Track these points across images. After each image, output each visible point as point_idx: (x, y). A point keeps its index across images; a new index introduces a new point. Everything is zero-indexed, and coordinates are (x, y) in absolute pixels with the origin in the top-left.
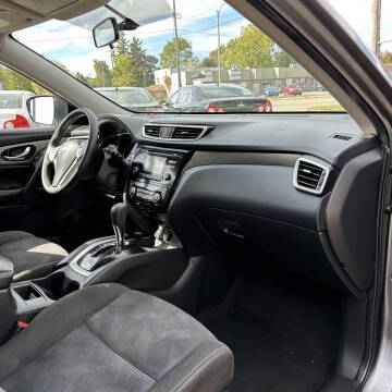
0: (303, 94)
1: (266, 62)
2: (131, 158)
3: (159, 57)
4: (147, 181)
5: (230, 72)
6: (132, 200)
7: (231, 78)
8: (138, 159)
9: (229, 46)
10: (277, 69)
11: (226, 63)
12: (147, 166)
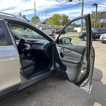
0: (67, 32)
1: (59, 24)
2: (25, 44)
3: (31, 21)
4: (27, 47)
5: (49, 26)
6: (25, 50)
7: (49, 27)
8: (26, 45)
9: (49, 19)
10: (61, 26)
11: (49, 23)
12: (27, 46)
